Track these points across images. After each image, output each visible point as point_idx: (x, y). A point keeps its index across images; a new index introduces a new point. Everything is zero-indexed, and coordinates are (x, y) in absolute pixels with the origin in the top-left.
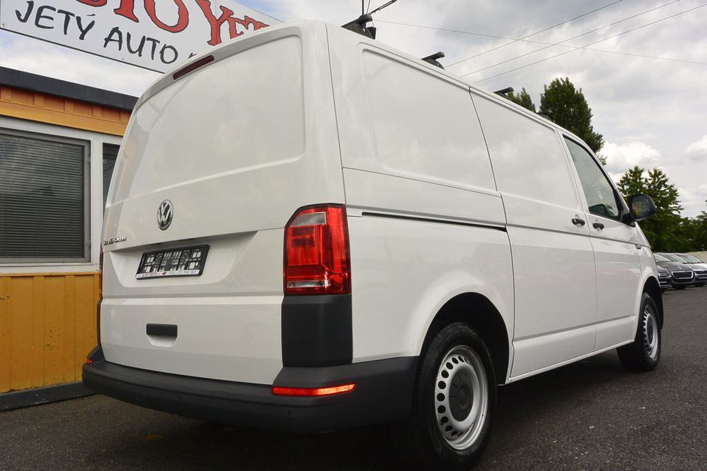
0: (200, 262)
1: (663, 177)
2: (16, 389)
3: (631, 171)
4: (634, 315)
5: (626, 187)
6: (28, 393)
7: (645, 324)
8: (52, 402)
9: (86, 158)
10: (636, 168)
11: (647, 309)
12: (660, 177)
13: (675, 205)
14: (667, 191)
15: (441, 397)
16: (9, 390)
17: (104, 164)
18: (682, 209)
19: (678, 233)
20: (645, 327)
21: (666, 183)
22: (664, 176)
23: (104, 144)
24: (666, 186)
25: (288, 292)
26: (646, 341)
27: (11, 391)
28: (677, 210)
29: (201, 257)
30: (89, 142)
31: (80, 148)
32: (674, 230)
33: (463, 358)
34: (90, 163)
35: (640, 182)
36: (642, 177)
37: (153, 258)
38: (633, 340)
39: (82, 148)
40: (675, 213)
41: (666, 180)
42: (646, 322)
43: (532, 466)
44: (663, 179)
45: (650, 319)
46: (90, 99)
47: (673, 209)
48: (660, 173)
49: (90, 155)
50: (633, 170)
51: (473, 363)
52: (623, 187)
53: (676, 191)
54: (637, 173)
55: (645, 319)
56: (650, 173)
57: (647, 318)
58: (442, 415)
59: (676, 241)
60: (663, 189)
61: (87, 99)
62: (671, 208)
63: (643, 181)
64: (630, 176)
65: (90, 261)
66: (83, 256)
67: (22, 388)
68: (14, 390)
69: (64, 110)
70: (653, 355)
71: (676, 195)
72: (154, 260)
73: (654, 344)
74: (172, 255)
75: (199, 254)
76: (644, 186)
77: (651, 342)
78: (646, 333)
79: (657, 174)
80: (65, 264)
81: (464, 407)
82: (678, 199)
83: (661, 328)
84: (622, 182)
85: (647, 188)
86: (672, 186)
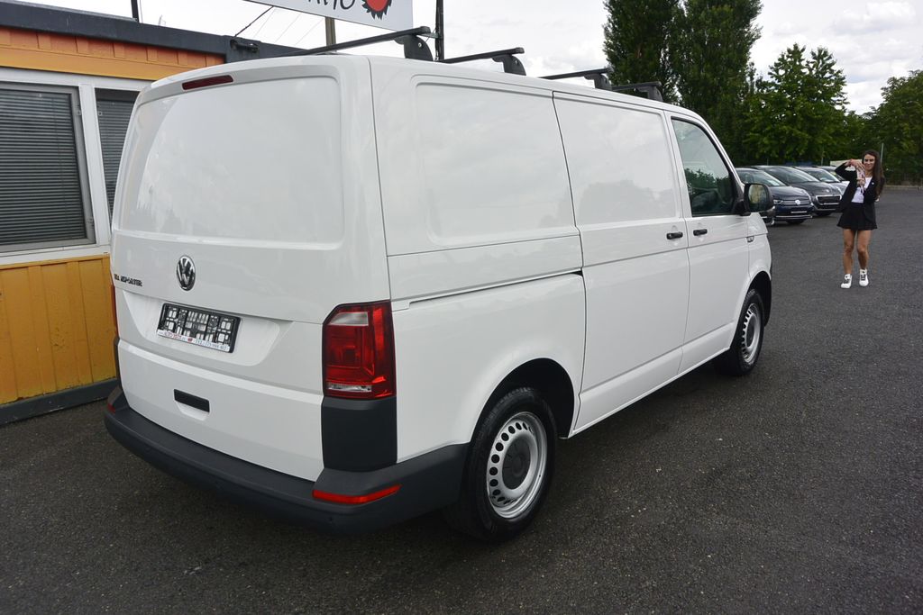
0: (230, 336)
1: (828, 59)
2: (24, 397)
3: (789, 51)
4: (732, 321)
5: (782, 72)
6: (39, 400)
7: (745, 327)
8: (69, 409)
9: (75, 110)
10: (796, 47)
11: (752, 308)
12: (825, 59)
13: (839, 98)
14: (833, 78)
15: (494, 471)
16: (16, 398)
17: (99, 117)
18: (846, 103)
19: (837, 134)
20: (745, 330)
21: (833, 68)
22: (830, 58)
23: (96, 89)
24: (832, 71)
25: (327, 393)
26: (744, 345)
27: (20, 399)
28: (840, 104)
29: (231, 330)
30: (77, 88)
31: (66, 97)
32: (832, 131)
33: (527, 426)
34: (81, 117)
35: (800, 65)
36: (802, 58)
37: (175, 313)
38: (728, 348)
39: (69, 98)
40: (838, 107)
41: (833, 64)
42: (746, 324)
43: (586, 528)
44: (828, 62)
45: (753, 319)
46: (72, 31)
47: (835, 103)
48: (826, 54)
49: (79, 106)
50: (792, 49)
51: (536, 434)
52: (777, 72)
53: (844, 78)
54: (796, 53)
55: (746, 321)
56: (813, 54)
57: (748, 319)
58: (494, 488)
59: (833, 145)
60: (827, 75)
61: (66, 31)
62: (835, 101)
63: (804, 63)
64: (788, 57)
65: (95, 243)
66: (85, 236)
67: (32, 395)
68: (21, 398)
69: (39, 47)
70: (749, 359)
71: (843, 84)
72: (177, 316)
73: (753, 347)
74: (198, 317)
75: (229, 326)
76: (803, 71)
77: (749, 345)
78: (745, 336)
79: (821, 56)
80: (65, 248)
81: (518, 475)
82: (844, 89)
83: (765, 325)
84: (776, 65)
85: (808, 73)
86: (839, 72)
